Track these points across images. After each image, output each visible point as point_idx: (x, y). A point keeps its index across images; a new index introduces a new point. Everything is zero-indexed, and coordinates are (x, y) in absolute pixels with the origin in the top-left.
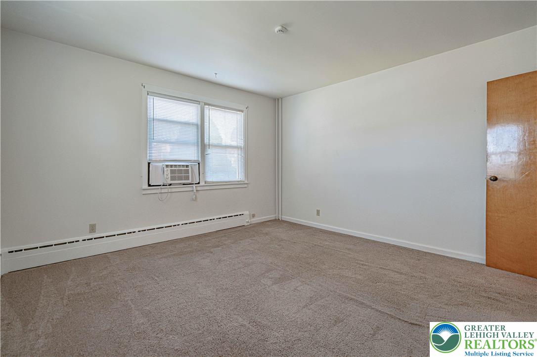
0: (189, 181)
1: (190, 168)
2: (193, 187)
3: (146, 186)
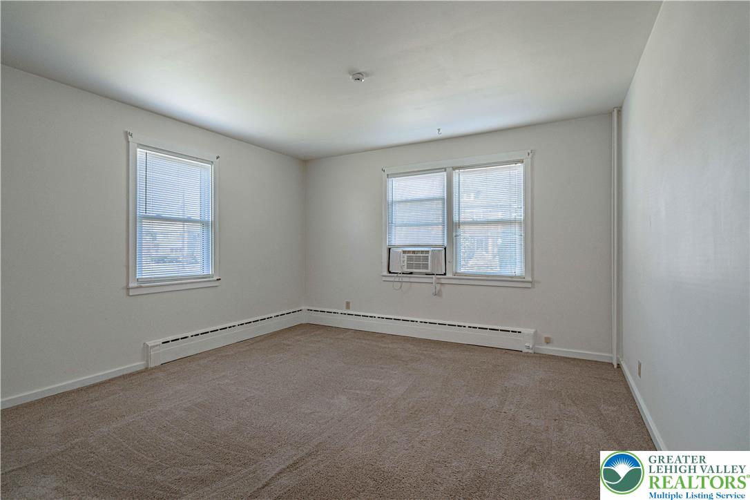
0: (429, 271)
1: (430, 255)
2: (432, 278)
3: (385, 273)
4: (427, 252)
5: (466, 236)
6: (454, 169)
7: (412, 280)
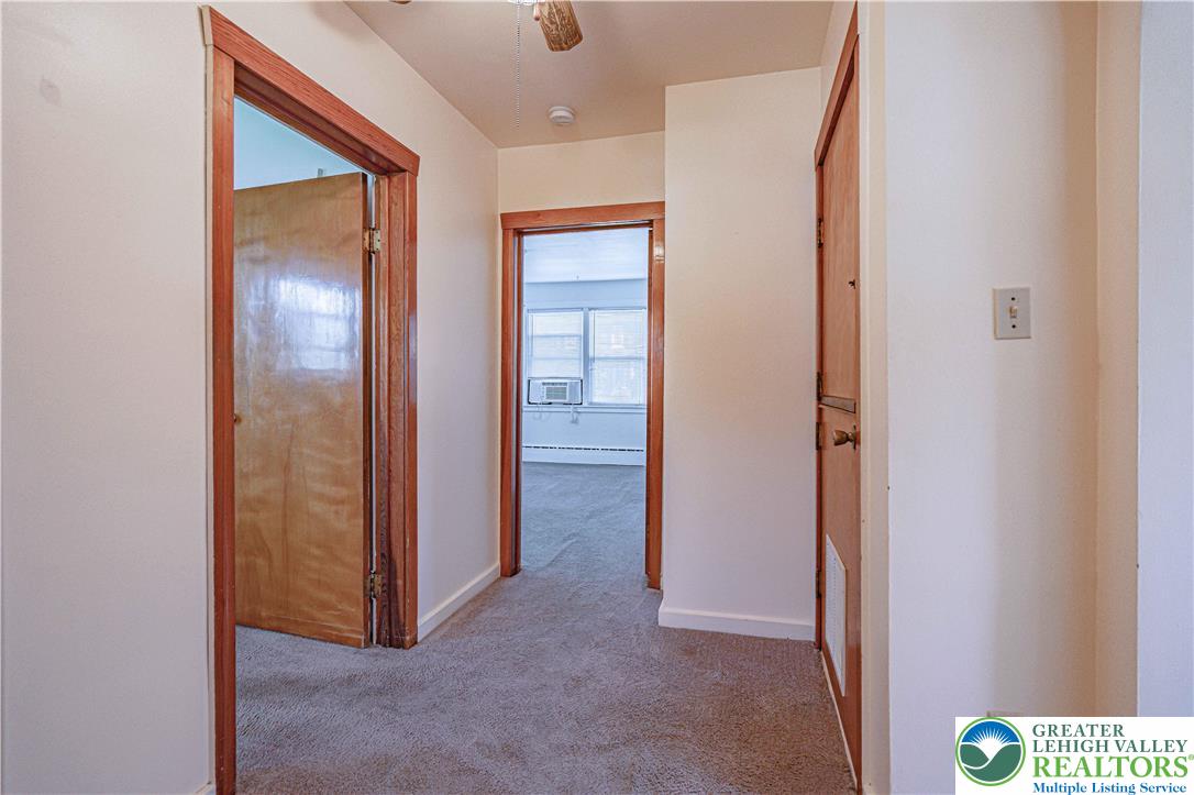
0: (566, 401)
1: (568, 387)
2: (570, 407)
3: (526, 404)
4: (566, 384)
6: (590, 309)
7: (551, 409)
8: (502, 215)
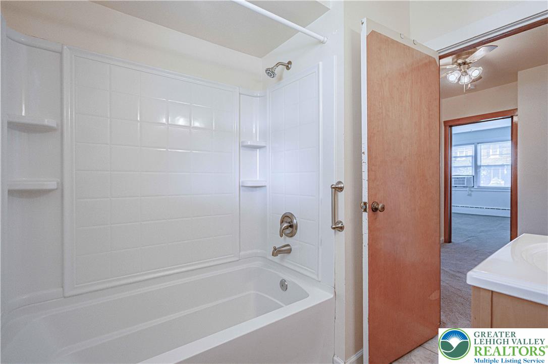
4: (464, 178)
5: (483, 173)
6: (478, 143)
7: (456, 189)
8: (444, 122)
